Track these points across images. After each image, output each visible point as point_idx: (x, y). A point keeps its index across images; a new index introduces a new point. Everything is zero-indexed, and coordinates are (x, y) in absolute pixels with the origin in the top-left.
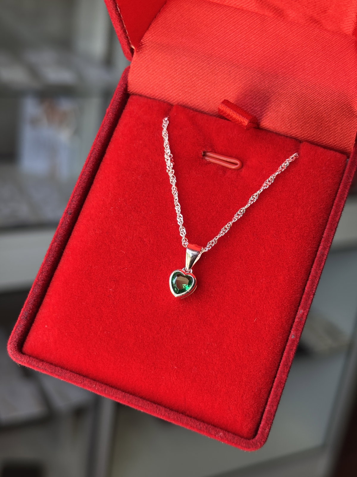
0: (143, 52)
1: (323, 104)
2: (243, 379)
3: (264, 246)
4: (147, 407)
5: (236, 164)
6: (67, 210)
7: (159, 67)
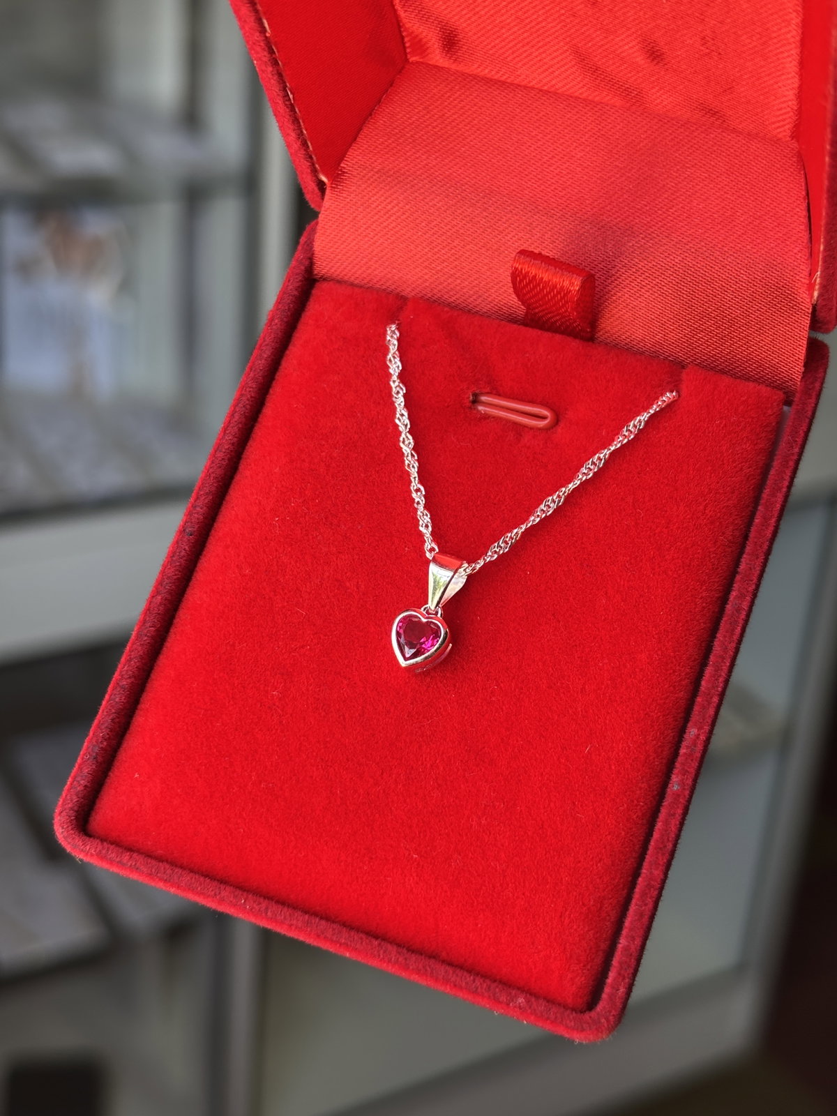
1: (732, 289)
3: (604, 589)
4: (357, 946)
5: (543, 418)
6: (183, 527)
7: (379, 221)
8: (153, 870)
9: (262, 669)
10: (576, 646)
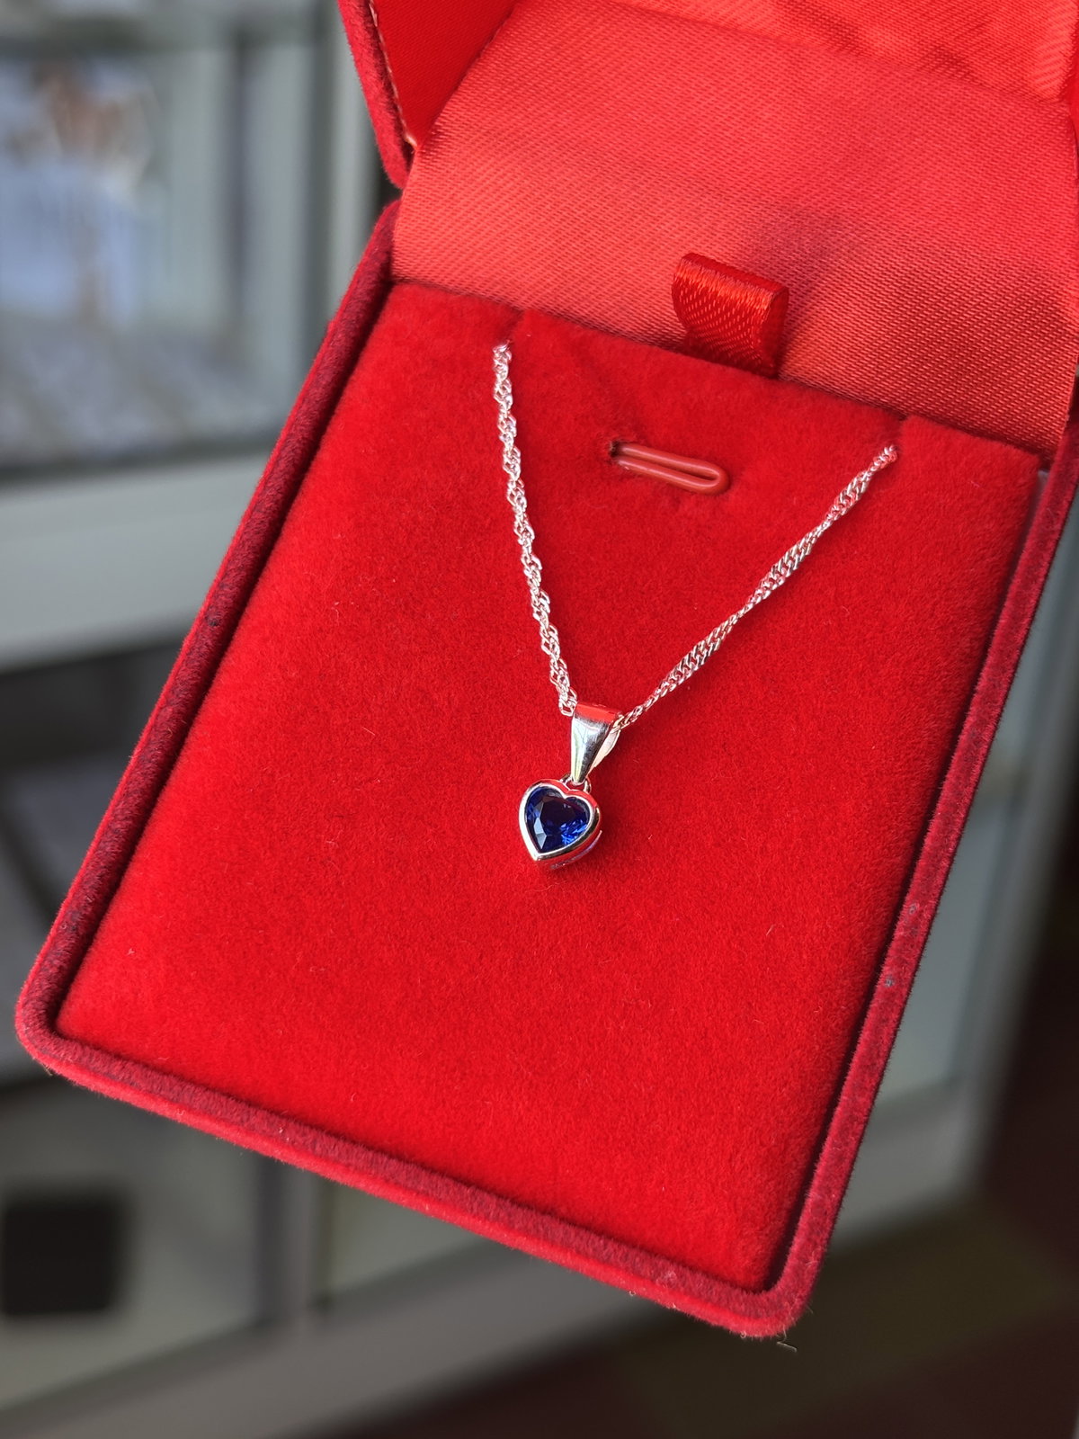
0: (439, 156)
1: (974, 303)
2: (732, 1107)
3: (794, 713)
5: (710, 478)
6: (205, 613)
7: (487, 201)
8: (155, 1087)
9: (313, 808)
10: (754, 789)
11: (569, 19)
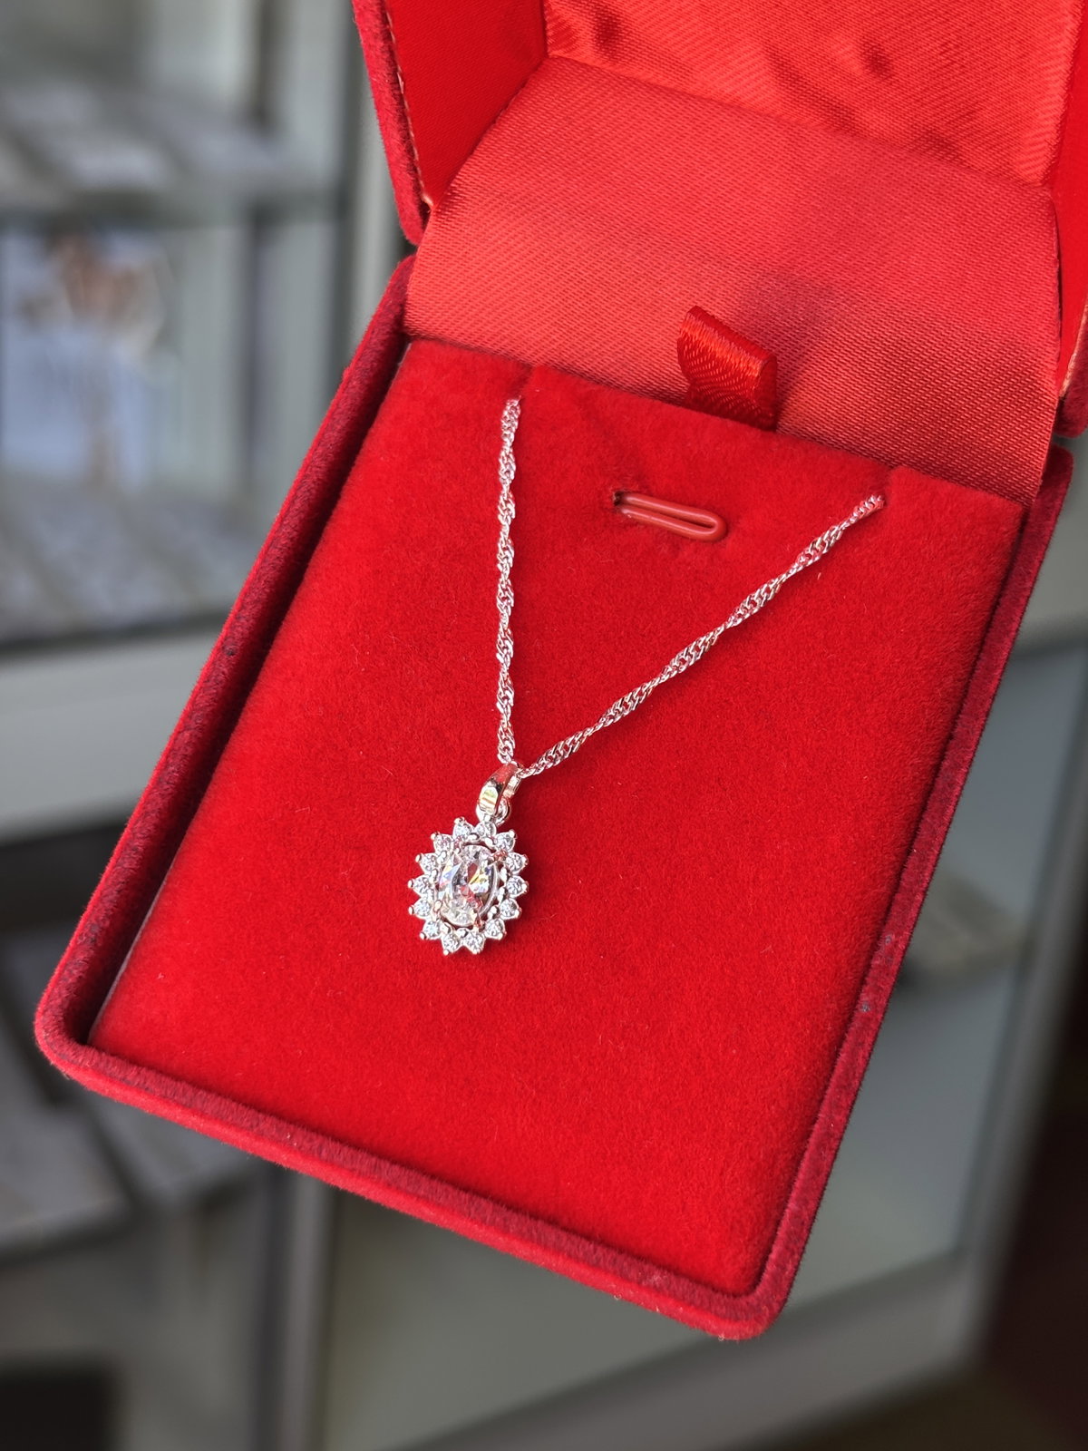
0: (454, 216)
3: (786, 750)
5: (709, 526)
6: (222, 643)
7: (498, 260)
8: (169, 1092)
9: (331, 841)
10: (747, 822)
11: (581, 91)
